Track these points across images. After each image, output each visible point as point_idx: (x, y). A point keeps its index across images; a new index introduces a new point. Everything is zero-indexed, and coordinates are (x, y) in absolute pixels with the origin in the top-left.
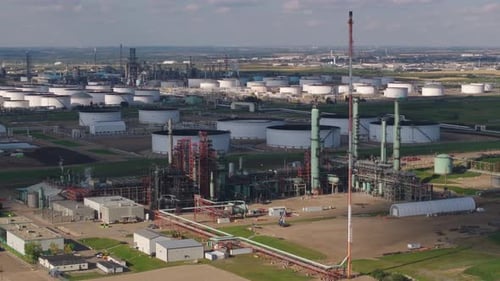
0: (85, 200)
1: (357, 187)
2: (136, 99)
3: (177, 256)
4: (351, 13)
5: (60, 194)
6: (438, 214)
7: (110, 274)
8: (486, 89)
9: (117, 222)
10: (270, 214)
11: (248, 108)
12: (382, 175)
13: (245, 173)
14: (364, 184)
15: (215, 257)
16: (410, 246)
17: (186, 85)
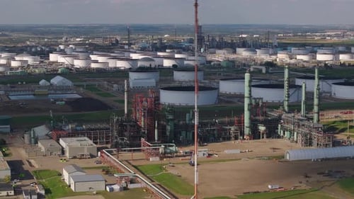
0: (61, 139)
1: (282, 134)
2: (186, 62)
3: (84, 187)
5: (47, 135)
6: (322, 160)
9: (75, 157)
11: (261, 71)
12: (299, 126)
14: (286, 133)
15: (112, 190)
16: (270, 187)
17: (235, 52)
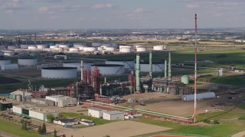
0: (46, 97)
1: (155, 90)
2: (5, 54)
3: (115, 118)
4: (196, 15)
5: (31, 95)
6: (203, 99)
7: (89, 126)
8: (165, 48)
9: (66, 106)
10: (129, 101)
11: (64, 58)
12: (167, 84)
13: (108, 84)
14: (159, 89)
15: (130, 117)
16: (207, 111)
